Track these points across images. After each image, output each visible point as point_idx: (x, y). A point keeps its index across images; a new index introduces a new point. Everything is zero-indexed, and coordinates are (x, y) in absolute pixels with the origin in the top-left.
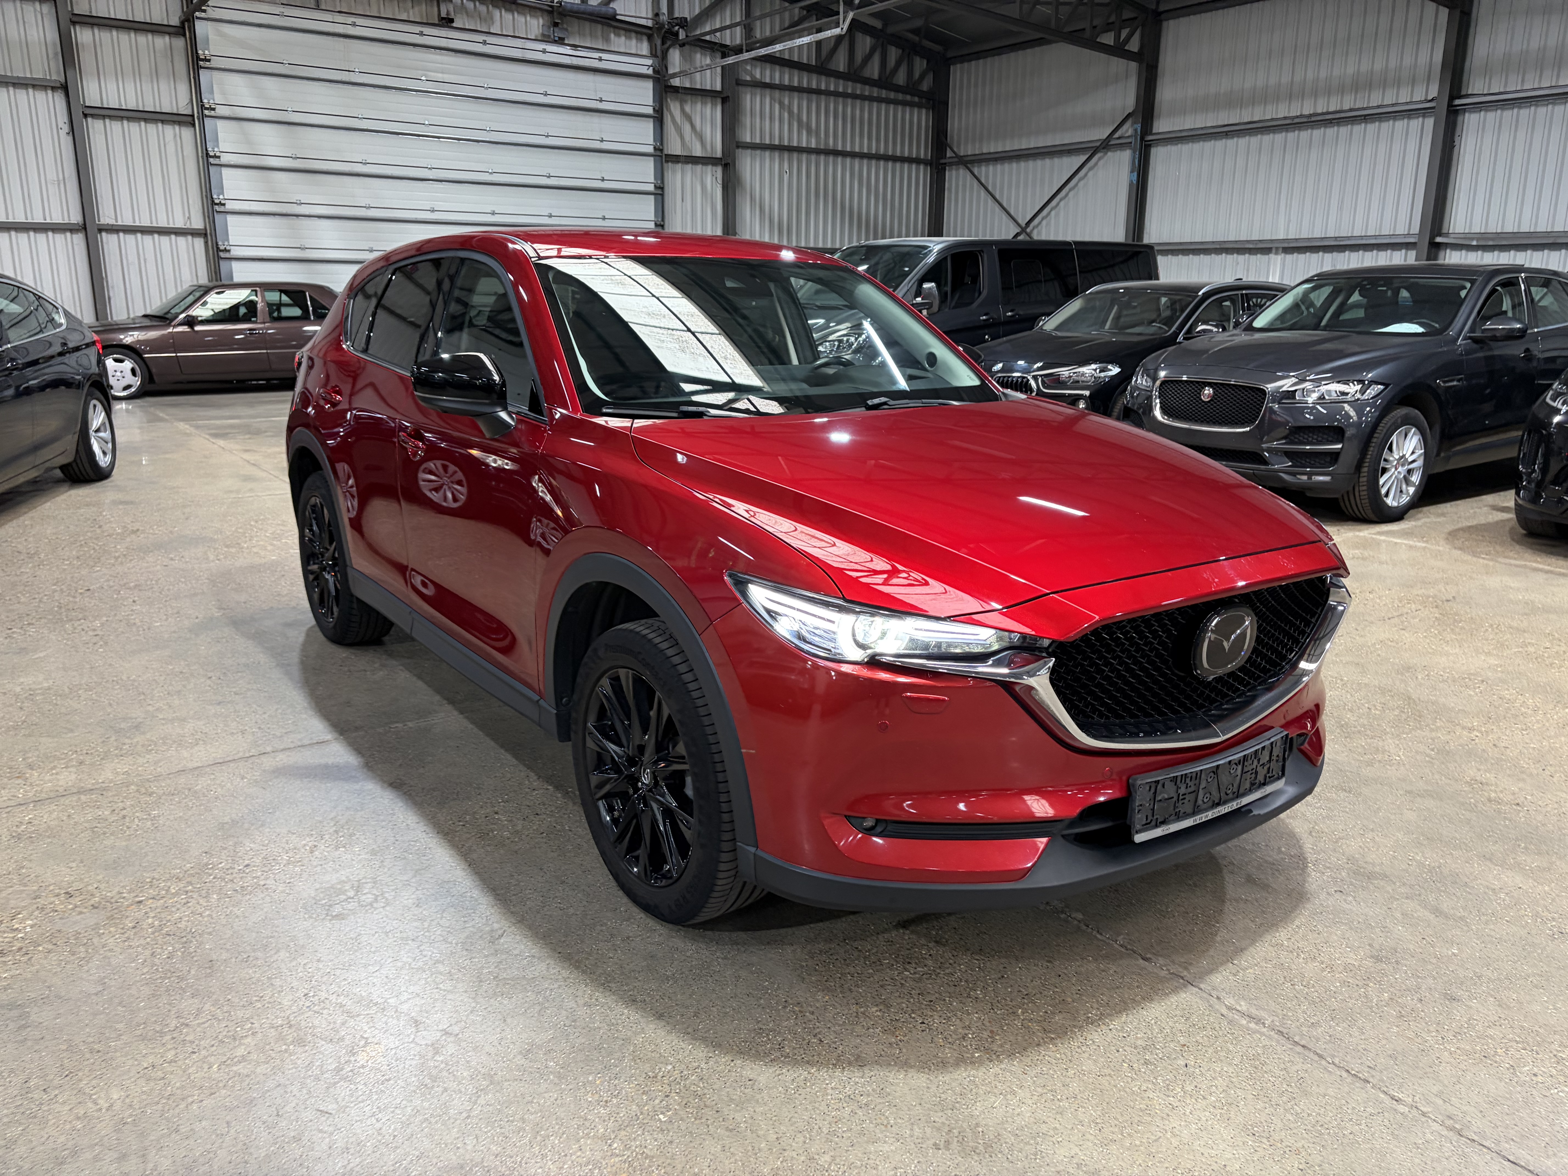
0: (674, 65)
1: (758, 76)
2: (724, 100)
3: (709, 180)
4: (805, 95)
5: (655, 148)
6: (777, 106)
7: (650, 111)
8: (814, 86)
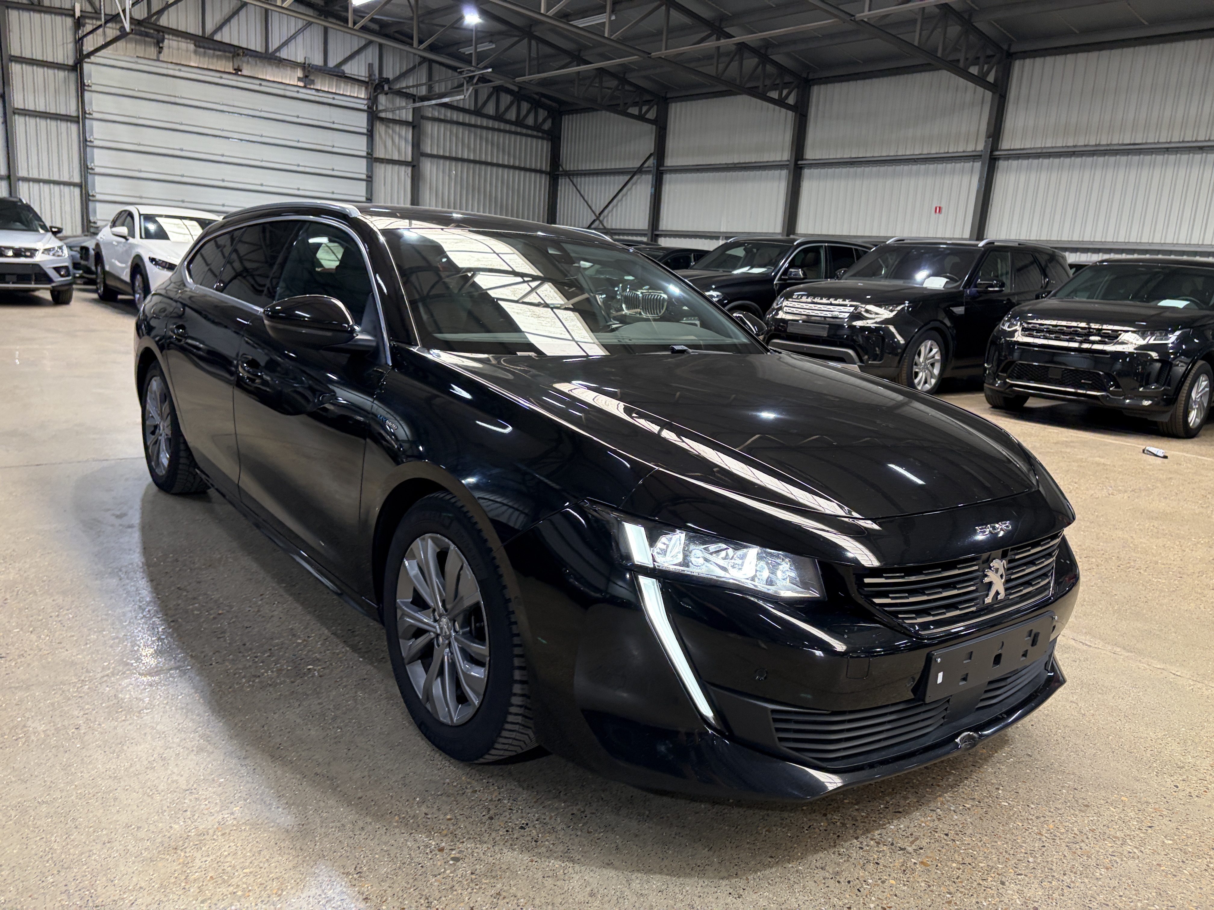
0: (382, 105)
1: (436, 114)
2: (414, 127)
3: (402, 173)
4: (467, 127)
5: (368, 153)
6: (448, 133)
7: (365, 131)
8: (473, 122)
